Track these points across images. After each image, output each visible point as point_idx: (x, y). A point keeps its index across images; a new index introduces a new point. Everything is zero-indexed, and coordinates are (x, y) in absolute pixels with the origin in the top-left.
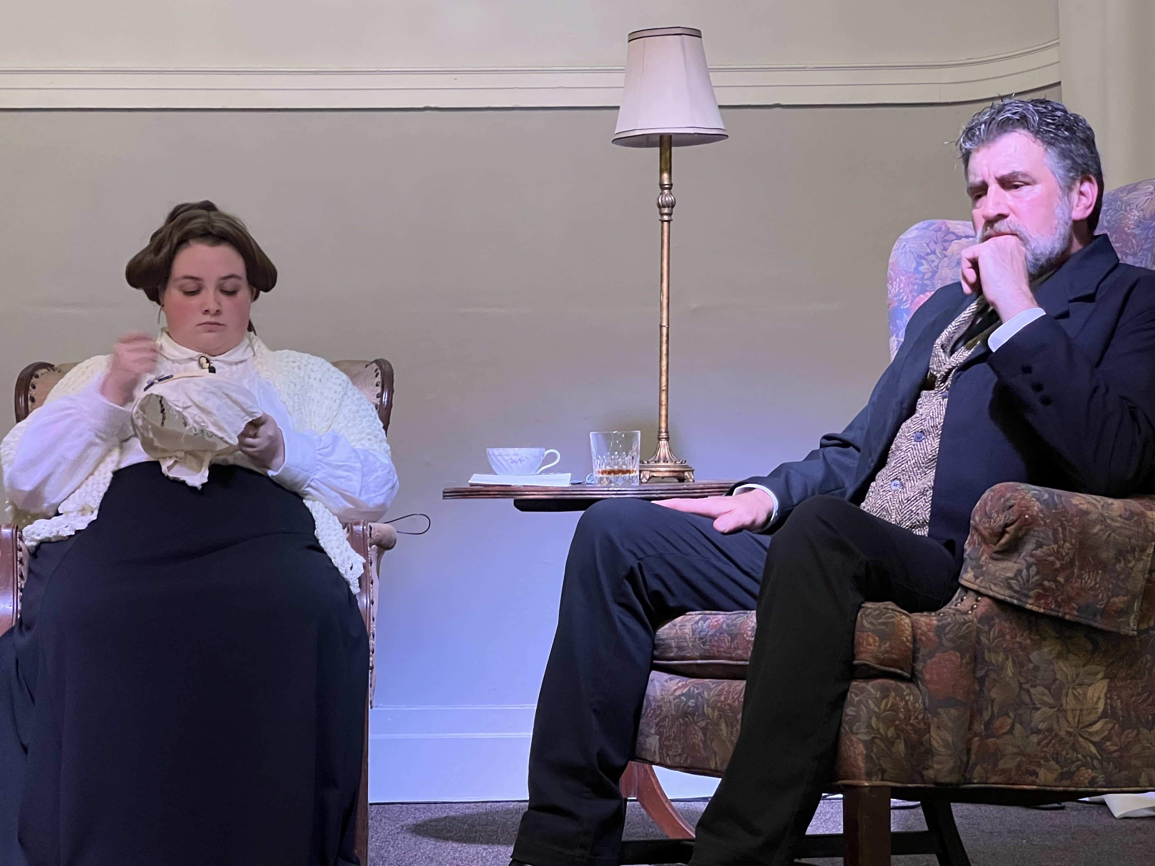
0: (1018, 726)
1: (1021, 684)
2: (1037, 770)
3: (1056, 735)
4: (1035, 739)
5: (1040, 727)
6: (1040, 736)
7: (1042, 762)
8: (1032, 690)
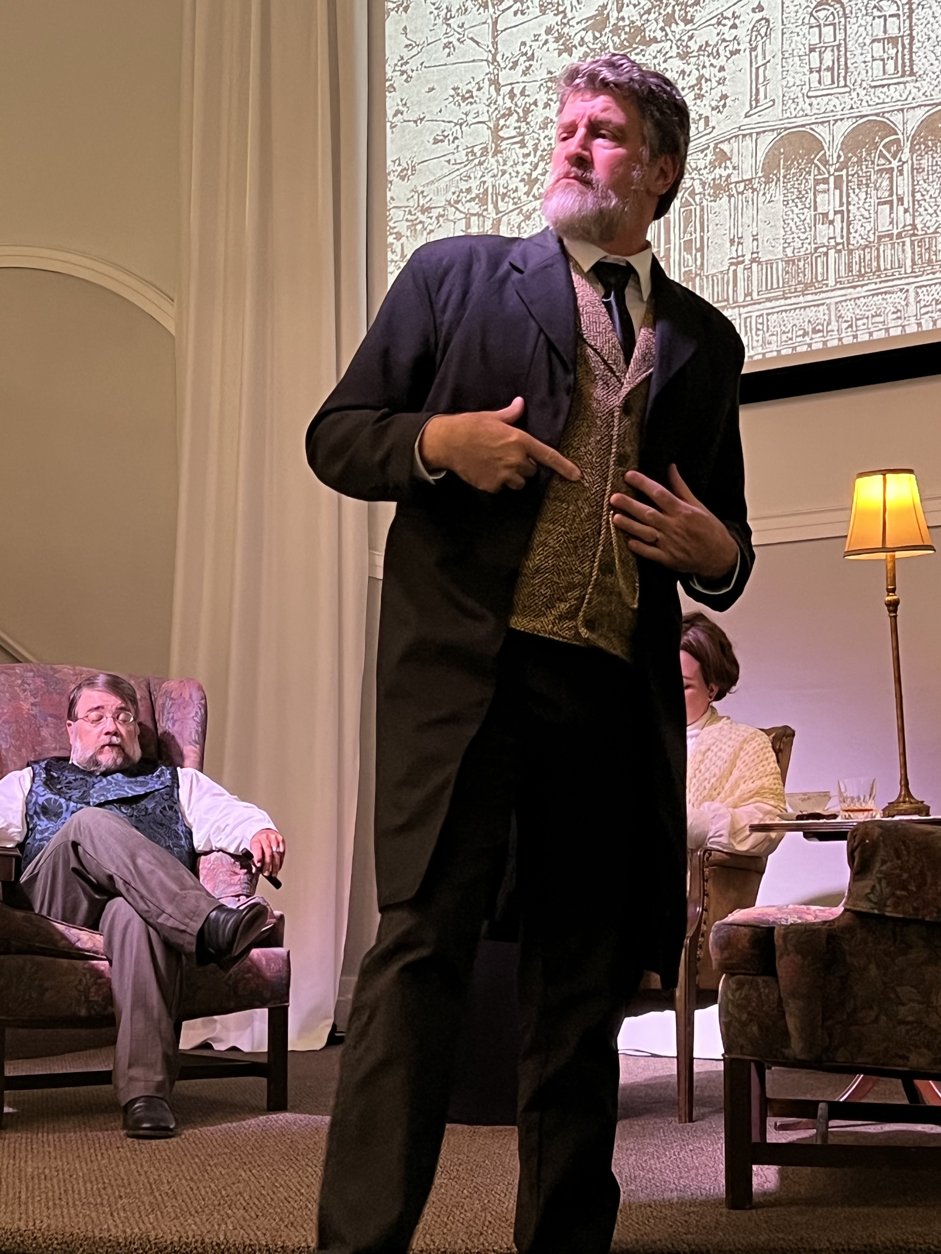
0: (883, 1018)
1: (885, 983)
2: (907, 1055)
3: (926, 1026)
4: (903, 1028)
5: (907, 1019)
6: (908, 1027)
7: (913, 1048)
8: (899, 989)
